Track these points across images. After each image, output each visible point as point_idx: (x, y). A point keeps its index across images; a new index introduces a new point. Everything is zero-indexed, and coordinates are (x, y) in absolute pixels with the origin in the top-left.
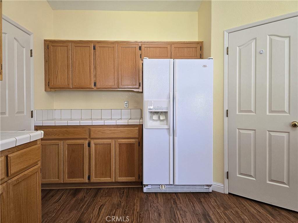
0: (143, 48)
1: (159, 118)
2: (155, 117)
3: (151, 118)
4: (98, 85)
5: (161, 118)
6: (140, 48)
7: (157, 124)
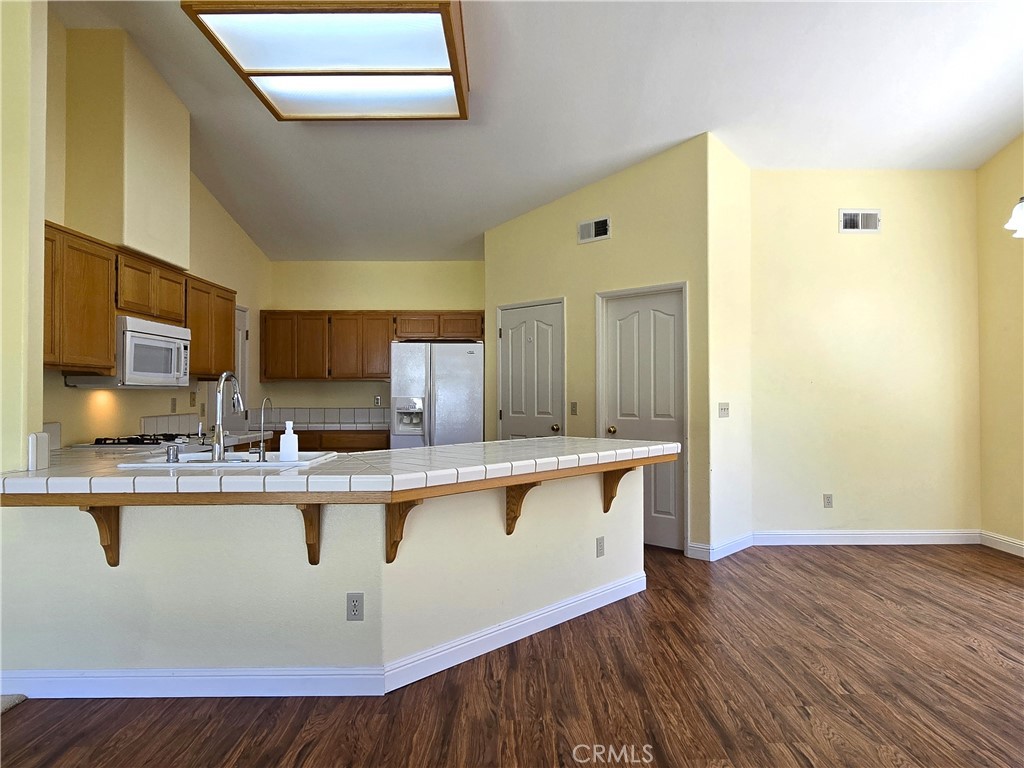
0: (398, 320)
1: (412, 420)
2: (406, 420)
3: (401, 421)
4: (335, 373)
5: (414, 421)
6: (395, 320)
7: (410, 429)
